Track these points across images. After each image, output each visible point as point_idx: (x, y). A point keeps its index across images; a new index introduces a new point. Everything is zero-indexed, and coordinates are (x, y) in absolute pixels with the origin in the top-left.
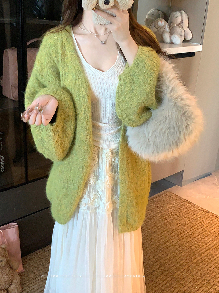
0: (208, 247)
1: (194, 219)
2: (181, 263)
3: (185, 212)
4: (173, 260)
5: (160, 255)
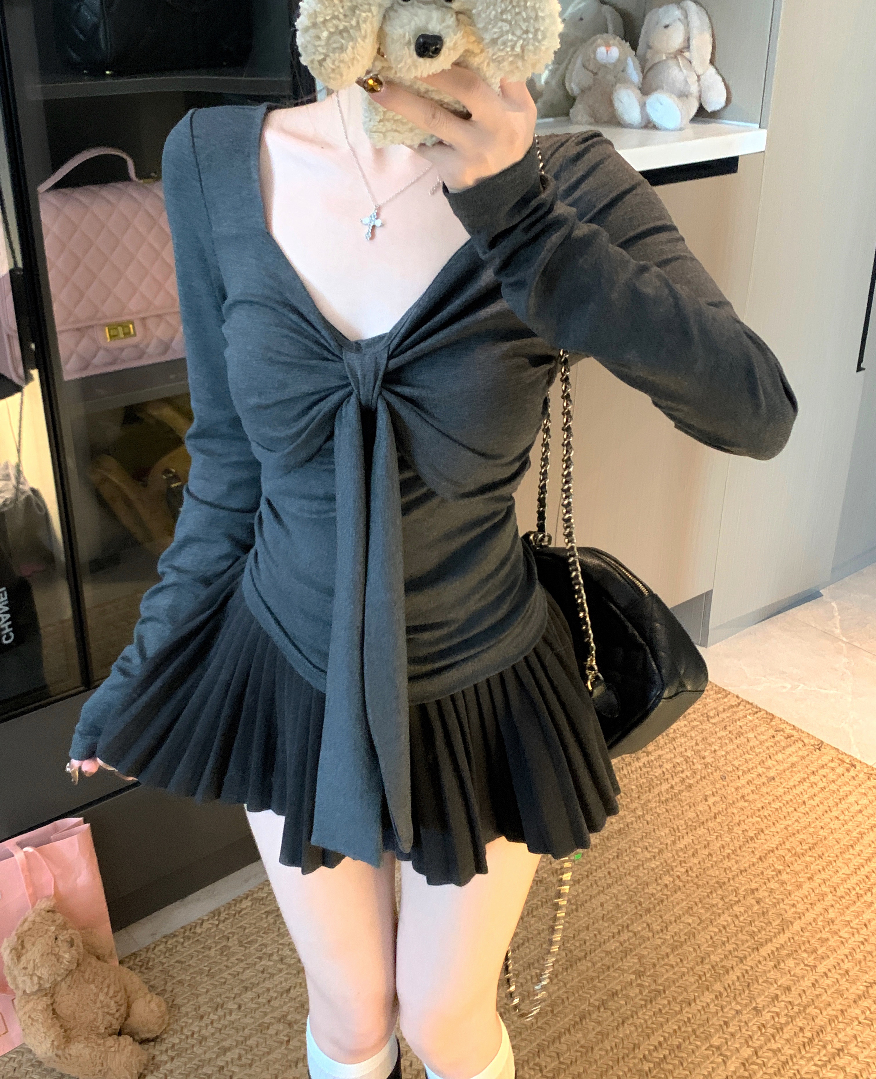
0: (817, 891)
1: (769, 776)
2: (714, 958)
3: (735, 746)
4: (686, 949)
5: (637, 927)
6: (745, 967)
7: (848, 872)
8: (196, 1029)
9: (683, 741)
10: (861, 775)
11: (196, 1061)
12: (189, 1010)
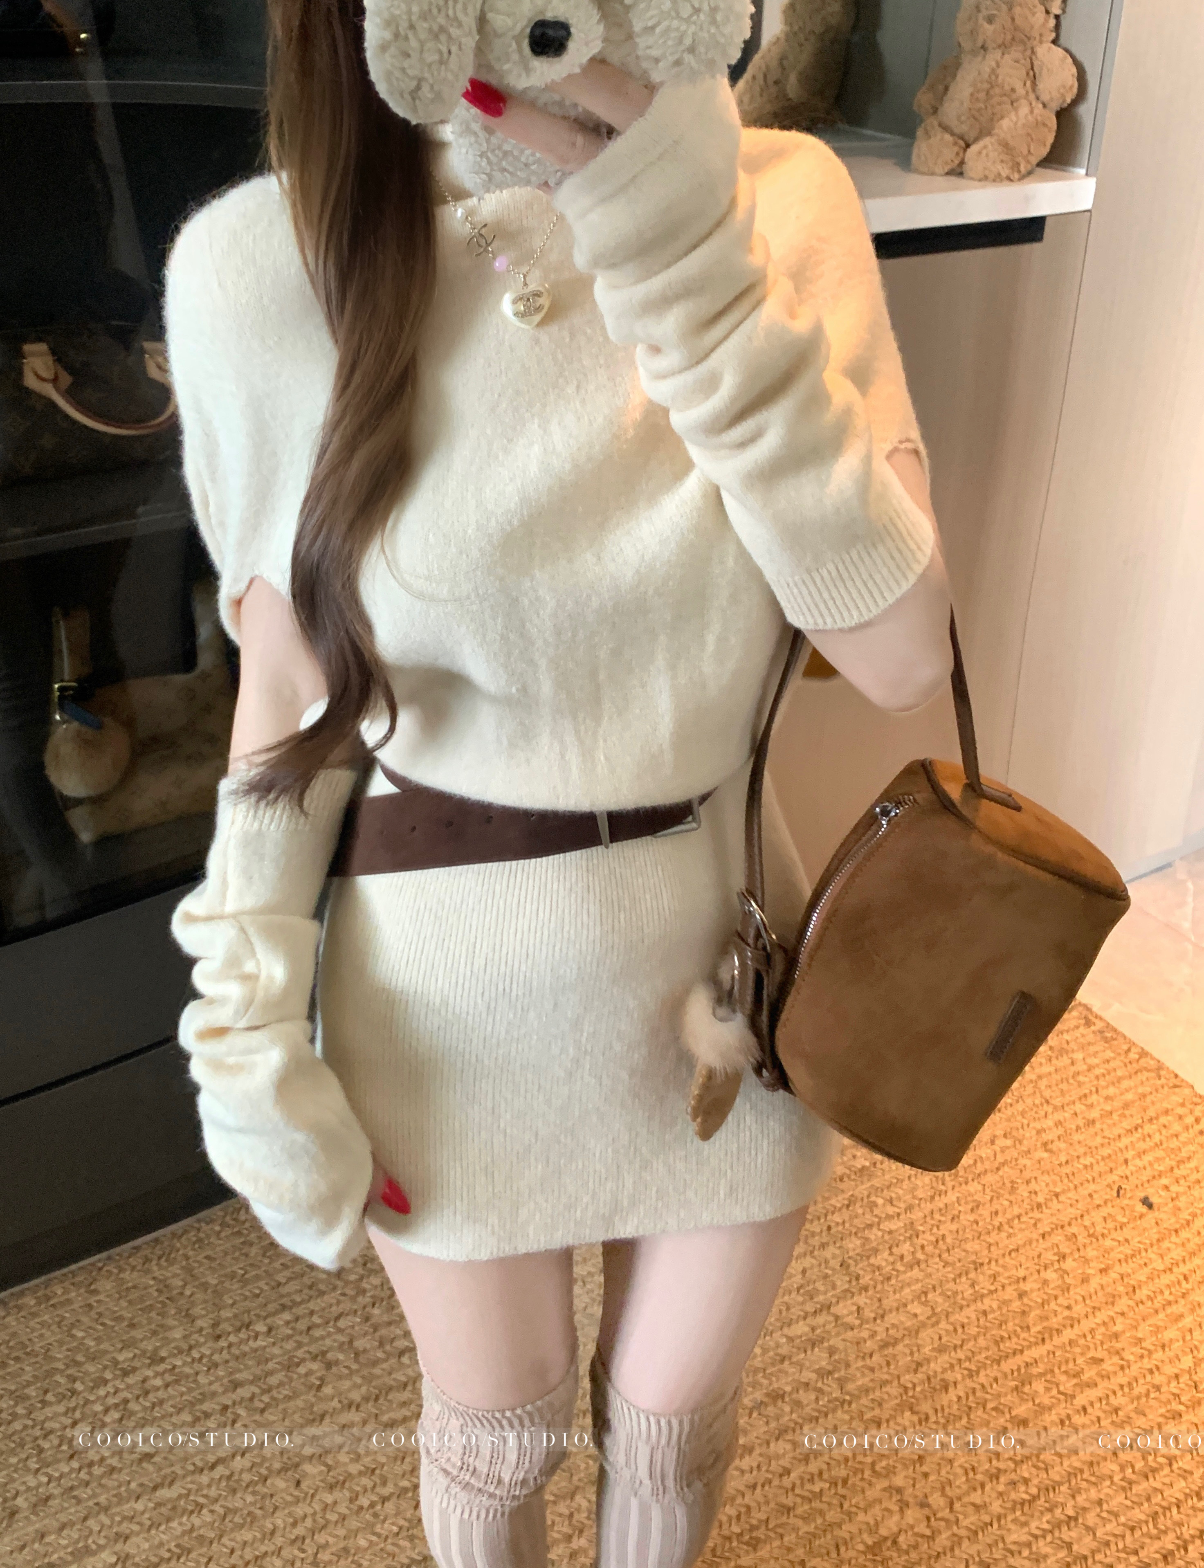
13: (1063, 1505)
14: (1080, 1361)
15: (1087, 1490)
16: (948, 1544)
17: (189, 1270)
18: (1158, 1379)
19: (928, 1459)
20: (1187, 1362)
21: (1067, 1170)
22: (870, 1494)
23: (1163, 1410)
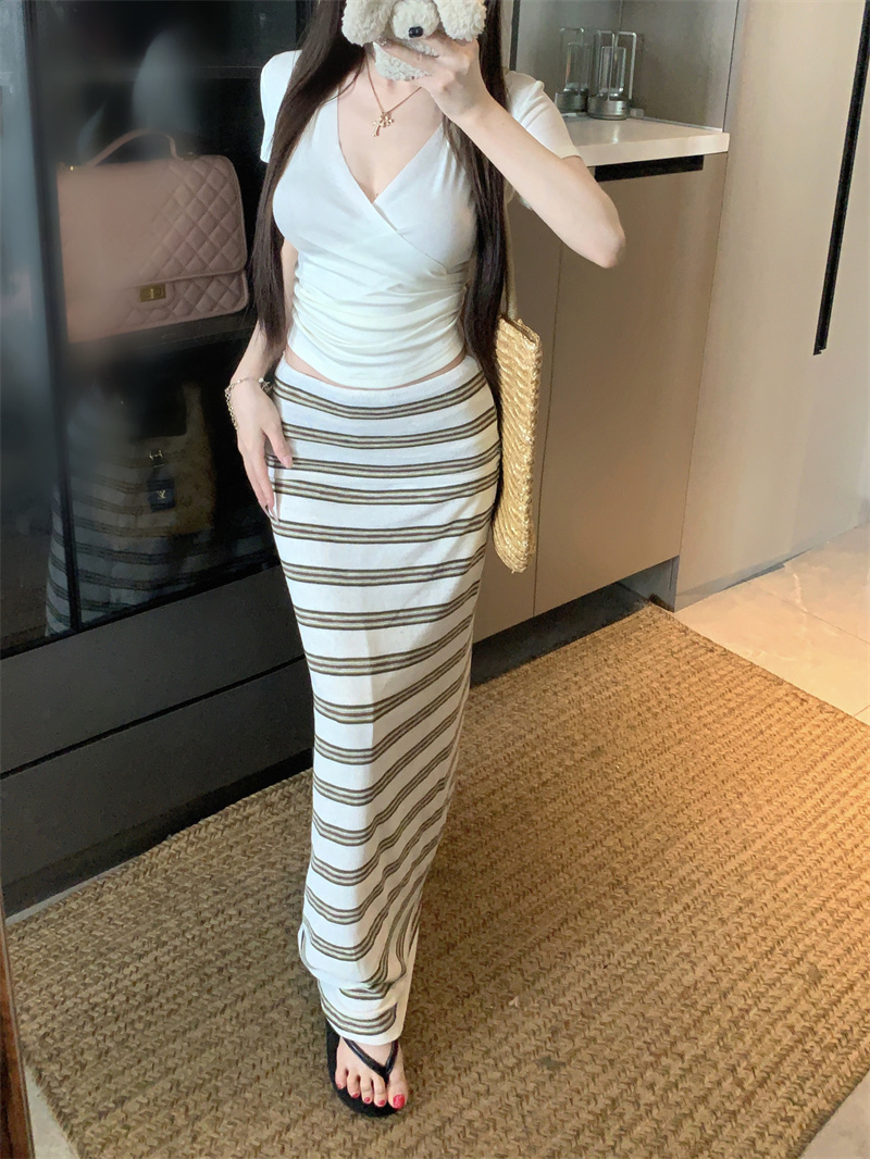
0: (775, 813)
1: (729, 707)
2: (682, 873)
3: (697, 680)
4: (655, 864)
5: (609, 842)
6: (711, 882)
7: (804, 796)
8: (197, 933)
9: (649, 673)
10: (814, 709)
11: (197, 963)
12: (191, 916)
13: (792, 951)
14: (773, 859)
15: (803, 939)
16: (727, 985)
17: (169, 880)
18: (824, 865)
19: (699, 933)
20: (838, 852)
21: (727, 740)
22: (669, 960)
23: (833, 885)
